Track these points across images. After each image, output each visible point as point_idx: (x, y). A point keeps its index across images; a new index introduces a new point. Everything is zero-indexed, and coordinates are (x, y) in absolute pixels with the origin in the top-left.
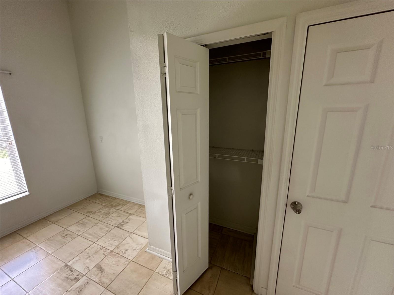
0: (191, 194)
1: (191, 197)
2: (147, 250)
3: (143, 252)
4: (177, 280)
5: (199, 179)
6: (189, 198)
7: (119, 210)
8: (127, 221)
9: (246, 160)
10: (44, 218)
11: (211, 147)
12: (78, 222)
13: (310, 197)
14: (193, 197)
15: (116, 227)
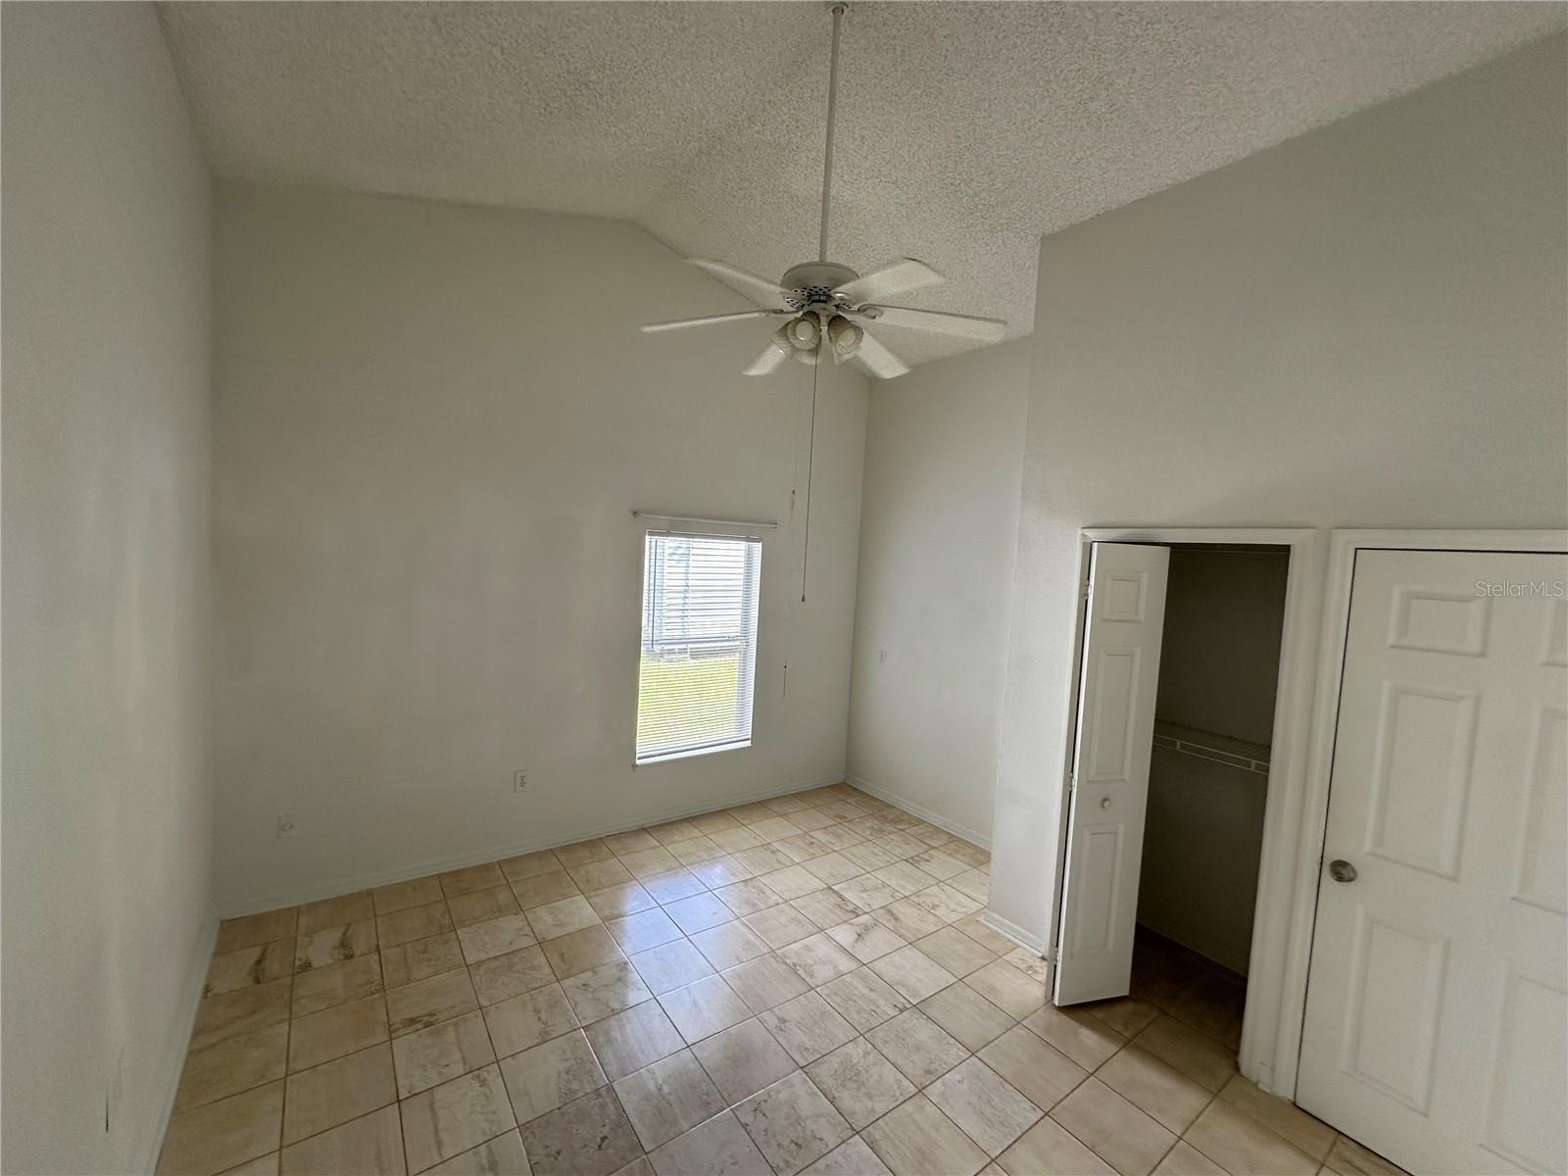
0: (1105, 800)
1: (1107, 804)
2: (981, 919)
3: (971, 919)
4: (1055, 966)
5: (1127, 776)
6: (1103, 806)
7: (903, 830)
8: (926, 856)
9: (1253, 766)
10: (759, 802)
11: (1159, 721)
12: (825, 828)
13: (1375, 855)
14: (1110, 803)
15: (906, 860)
